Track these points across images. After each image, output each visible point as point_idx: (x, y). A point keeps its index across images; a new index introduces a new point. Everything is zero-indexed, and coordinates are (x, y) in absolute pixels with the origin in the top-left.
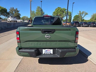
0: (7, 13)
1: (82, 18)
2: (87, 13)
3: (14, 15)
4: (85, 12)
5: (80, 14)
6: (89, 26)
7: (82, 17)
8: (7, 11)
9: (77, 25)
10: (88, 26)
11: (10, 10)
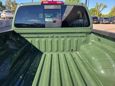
0: (2, 6)
1: (99, 12)
2: (106, 6)
3: (12, 9)
4: (103, 5)
5: (97, 6)
6: (111, 23)
7: (100, 10)
8: (2, 4)
9: (95, 22)
10: (109, 23)
11: (7, 3)
